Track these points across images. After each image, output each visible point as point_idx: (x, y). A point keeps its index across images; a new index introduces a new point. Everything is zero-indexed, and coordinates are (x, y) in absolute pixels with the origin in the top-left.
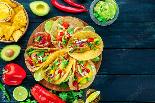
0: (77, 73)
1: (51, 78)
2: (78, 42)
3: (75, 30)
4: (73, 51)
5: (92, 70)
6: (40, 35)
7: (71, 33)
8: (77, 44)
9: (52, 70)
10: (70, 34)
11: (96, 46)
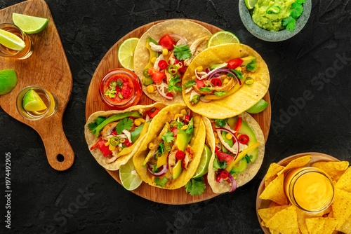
0: (221, 150)
1: (162, 175)
2: (206, 75)
3: (192, 49)
4: (199, 100)
5: (254, 134)
6: (115, 79)
7: (185, 57)
8: (204, 79)
9: (160, 156)
10: (183, 61)
11: (250, 75)
